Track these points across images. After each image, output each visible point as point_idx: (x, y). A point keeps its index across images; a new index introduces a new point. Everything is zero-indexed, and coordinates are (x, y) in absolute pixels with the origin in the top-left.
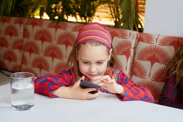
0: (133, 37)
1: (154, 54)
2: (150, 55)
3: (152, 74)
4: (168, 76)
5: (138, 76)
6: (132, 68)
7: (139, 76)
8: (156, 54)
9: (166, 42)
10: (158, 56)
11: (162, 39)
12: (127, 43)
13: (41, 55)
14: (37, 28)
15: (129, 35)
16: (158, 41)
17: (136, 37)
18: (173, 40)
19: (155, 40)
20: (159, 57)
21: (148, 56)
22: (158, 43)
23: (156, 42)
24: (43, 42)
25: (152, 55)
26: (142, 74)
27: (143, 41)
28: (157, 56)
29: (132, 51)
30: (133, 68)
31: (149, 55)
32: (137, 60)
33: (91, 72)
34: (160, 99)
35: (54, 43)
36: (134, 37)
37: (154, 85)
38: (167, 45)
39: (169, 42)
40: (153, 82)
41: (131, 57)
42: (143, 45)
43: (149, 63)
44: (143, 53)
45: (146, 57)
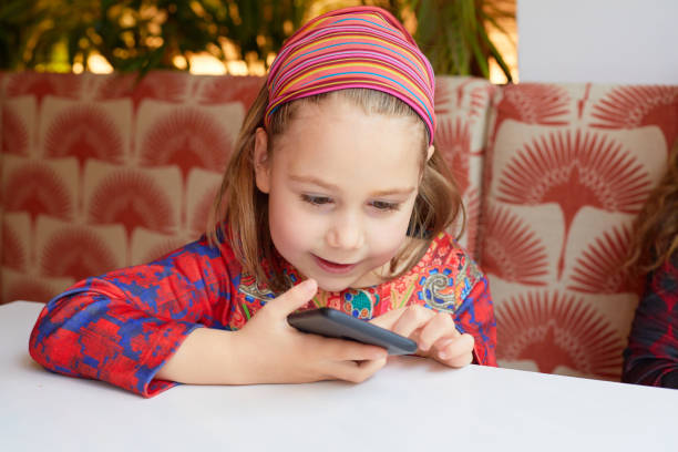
0: (474, 103)
1: (575, 171)
2: (558, 175)
3: (571, 262)
4: (654, 259)
5: (509, 274)
6: (477, 245)
7: (512, 278)
8: (581, 170)
9: (621, 110)
10: (590, 178)
11: (603, 102)
12: (450, 132)
13: (80, 220)
14: (55, 106)
15: (453, 97)
16: (588, 108)
17: (484, 102)
18: (656, 102)
19: (573, 107)
20: (598, 183)
21: (546, 181)
22: (588, 118)
23: (580, 114)
24: (82, 163)
25: (565, 174)
26: (526, 265)
27: (518, 117)
28: (587, 178)
29: (474, 166)
30: (484, 244)
31: (554, 177)
32: (498, 205)
33: (337, 249)
34: (629, 368)
35: (131, 162)
36: (479, 105)
37: (583, 313)
38: (630, 125)
39: (638, 110)
40: (579, 296)
41: (471, 195)
42: (521, 137)
43: (554, 211)
44: (521, 172)
45: (540, 187)
